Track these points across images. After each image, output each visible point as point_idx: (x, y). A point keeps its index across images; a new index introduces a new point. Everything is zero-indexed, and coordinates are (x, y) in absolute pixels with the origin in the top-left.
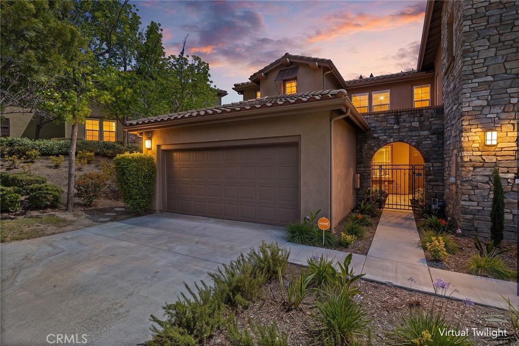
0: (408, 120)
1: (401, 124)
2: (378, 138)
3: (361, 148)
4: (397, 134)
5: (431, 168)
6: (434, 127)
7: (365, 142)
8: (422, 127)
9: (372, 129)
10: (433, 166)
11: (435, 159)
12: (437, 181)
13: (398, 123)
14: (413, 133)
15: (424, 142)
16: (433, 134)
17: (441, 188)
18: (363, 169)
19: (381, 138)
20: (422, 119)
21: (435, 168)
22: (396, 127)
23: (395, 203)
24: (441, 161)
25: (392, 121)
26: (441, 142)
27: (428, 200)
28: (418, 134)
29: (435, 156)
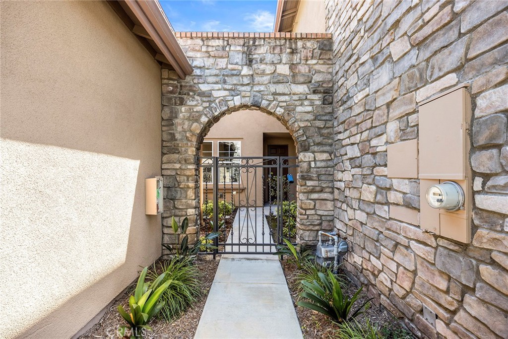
0: (269, 57)
1: (255, 66)
2: (208, 95)
3: (174, 115)
4: (248, 88)
5: (313, 165)
6: (317, 78)
7: (182, 102)
8: (294, 78)
9: (197, 72)
10: (315, 160)
11: (319, 144)
12: (321, 191)
13: (250, 63)
14: (280, 88)
15: (299, 109)
16: (315, 92)
17: (330, 205)
18: (177, 166)
19: (215, 94)
20: (296, 58)
21: (319, 164)
22: (245, 71)
24: (327, 148)
25: (238, 58)
26: (329, 109)
27: (307, 233)
28: (286, 91)
29: (318, 139)
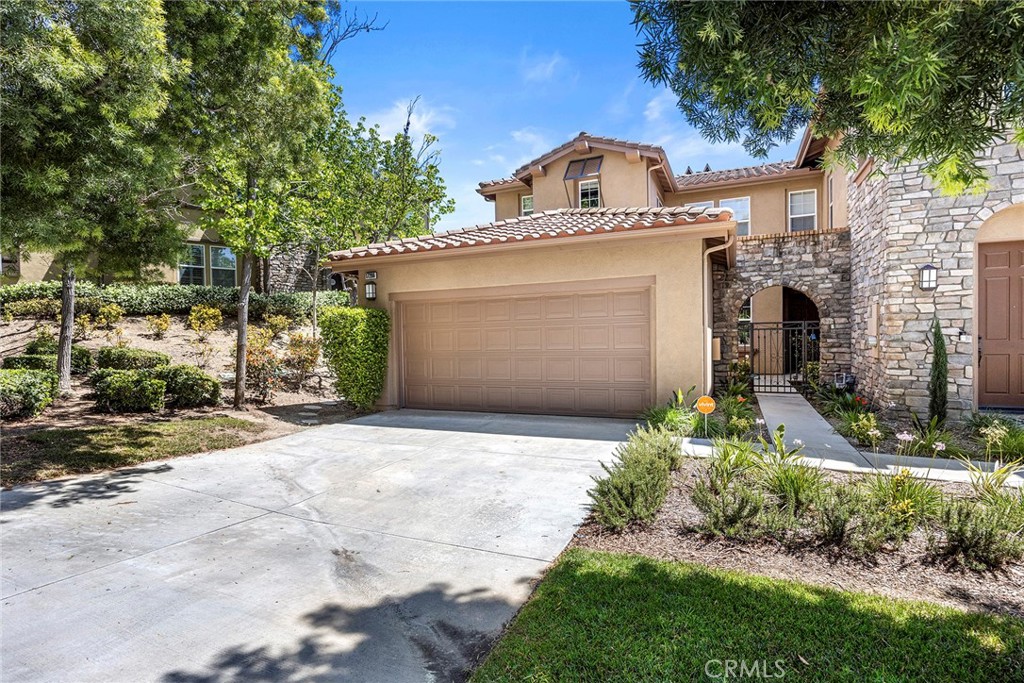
0: (796, 249)
1: (784, 257)
2: (748, 280)
3: (722, 295)
4: (779, 273)
5: (832, 327)
6: (836, 262)
7: (728, 286)
8: (817, 263)
9: (739, 264)
10: (834, 323)
11: (837, 311)
12: (840, 346)
13: (780, 255)
14: (805, 272)
15: (821, 286)
16: (834, 272)
17: (847, 357)
18: (725, 330)
19: (753, 279)
20: (818, 249)
21: (837, 326)
22: (776, 261)
23: (775, 384)
24: (846, 314)
25: (771, 252)
26: (847, 285)
27: (828, 377)
28: (810, 273)
29: (837, 308)
